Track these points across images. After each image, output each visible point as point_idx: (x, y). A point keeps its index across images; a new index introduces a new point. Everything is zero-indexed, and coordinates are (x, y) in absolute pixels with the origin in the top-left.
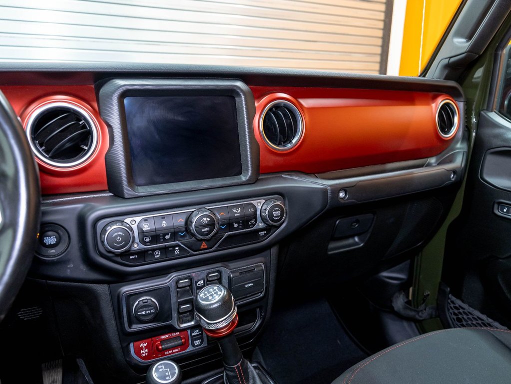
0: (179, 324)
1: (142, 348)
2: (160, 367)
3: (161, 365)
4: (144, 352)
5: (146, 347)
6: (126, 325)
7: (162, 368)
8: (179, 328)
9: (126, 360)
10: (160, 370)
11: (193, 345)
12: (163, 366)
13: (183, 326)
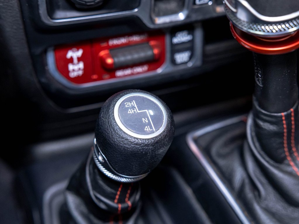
0: (153, 16)
1: (71, 60)
2: (128, 105)
3: (130, 100)
4: (76, 67)
5: (79, 59)
6: (43, 10)
7: (133, 108)
8: (151, 26)
9: (40, 82)
10: (130, 112)
11: (173, 62)
12: (134, 103)
13: (161, 21)
